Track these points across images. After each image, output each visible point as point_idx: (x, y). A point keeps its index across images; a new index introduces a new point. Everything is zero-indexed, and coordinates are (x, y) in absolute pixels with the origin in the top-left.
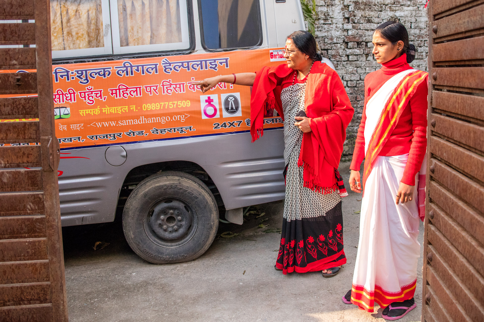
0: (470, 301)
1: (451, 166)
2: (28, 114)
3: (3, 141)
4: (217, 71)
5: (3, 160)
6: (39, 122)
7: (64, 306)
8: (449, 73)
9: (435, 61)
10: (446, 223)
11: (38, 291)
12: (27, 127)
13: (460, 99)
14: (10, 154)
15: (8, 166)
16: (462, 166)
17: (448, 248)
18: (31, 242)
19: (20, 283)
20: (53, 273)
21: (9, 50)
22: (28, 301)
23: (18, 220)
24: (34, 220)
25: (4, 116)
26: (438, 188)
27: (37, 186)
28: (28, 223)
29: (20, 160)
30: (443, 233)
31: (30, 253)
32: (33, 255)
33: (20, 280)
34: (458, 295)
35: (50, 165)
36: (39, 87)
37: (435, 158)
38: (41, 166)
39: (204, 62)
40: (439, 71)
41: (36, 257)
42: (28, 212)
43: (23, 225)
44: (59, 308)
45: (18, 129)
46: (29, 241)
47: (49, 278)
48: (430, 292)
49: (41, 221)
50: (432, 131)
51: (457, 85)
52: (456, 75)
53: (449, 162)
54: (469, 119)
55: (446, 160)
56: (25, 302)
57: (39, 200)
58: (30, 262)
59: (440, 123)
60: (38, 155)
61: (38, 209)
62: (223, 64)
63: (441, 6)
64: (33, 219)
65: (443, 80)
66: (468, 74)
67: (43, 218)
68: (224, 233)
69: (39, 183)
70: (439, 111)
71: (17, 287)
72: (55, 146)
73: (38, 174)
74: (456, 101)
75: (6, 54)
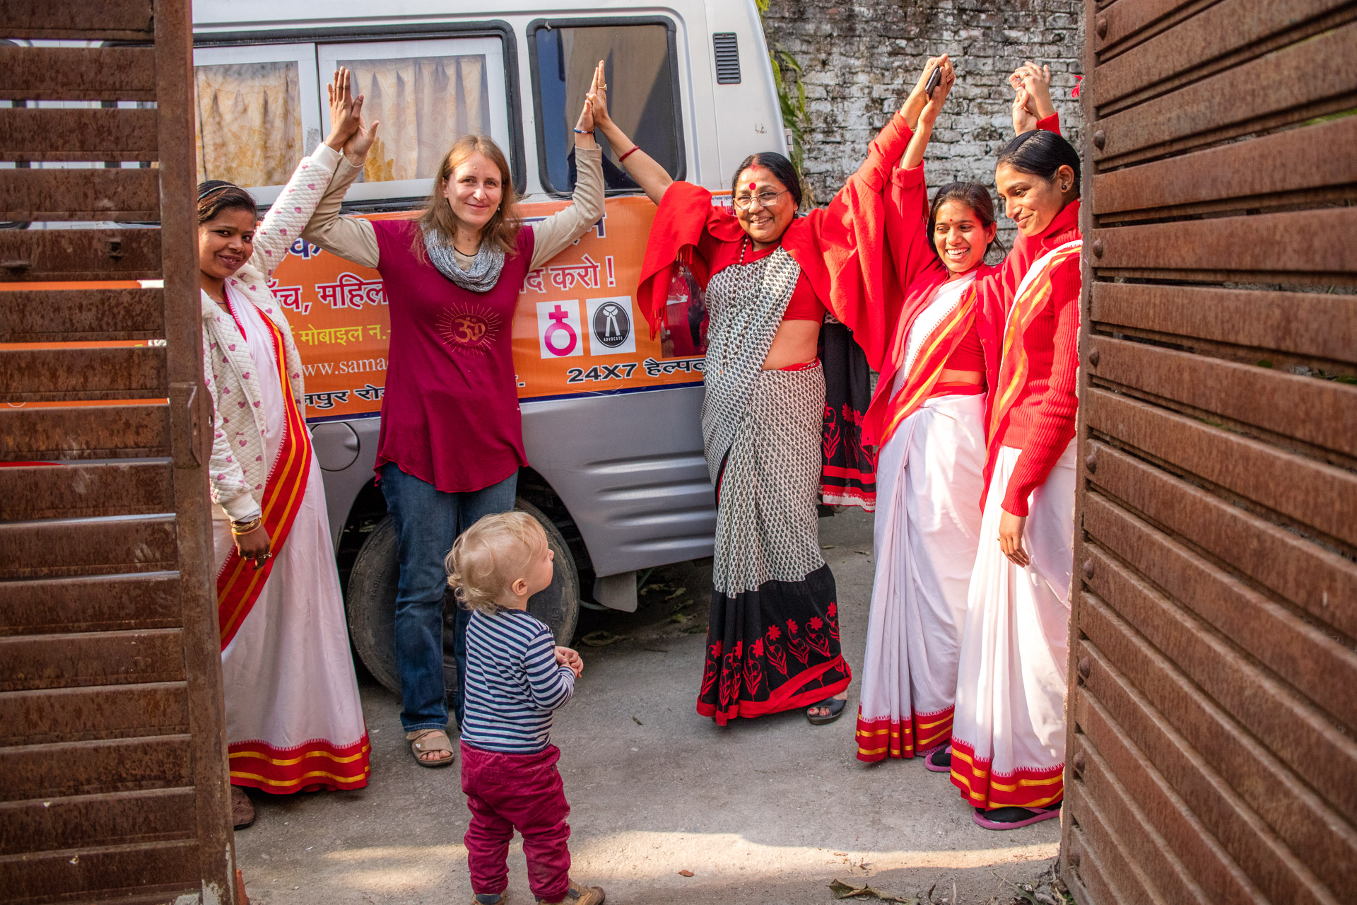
0: (1180, 756)
1: (1136, 452)
2: (140, 330)
3: (77, 395)
5: (75, 440)
6: (165, 349)
7: (223, 791)
8: (1132, 237)
9: (1099, 213)
10: (1125, 585)
11: (161, 757)
12: (137, 362)
13: (1158, 295)
14: (94, 425)
15: (89, 454)
16: (1163, 450)
17: (1129, 641)
18: (144, 638)
19: (116, 737)
20: (197, 713)
21: (93, 172)
22: (136, 780)
23: (112, 585)
24: (151, 584)
25: (79, 334)
26: (1104, 507)
27: (159, 504)
28: (138, 592)
29: (117, 441)
30: (1117, 609)
31: (142, 663)
32: (149, 670)
33: (117, 732)
34: (1152, 747)
35: (194, 450)
36: (166, 264)
37: (1097, 438)
38: (170, 455)
40: (1107, 236)
41: (155, 675)
42: (135, 565)
43: (125, 597)
44: (212, 797)
45: (114, 367)
46: (139, 637)
47: (188, 724)
48: (1085, 752)
49: (169, 586)
50: (1091, 376)
51: (1152, 265)
52: (1148, 241)
53: (1131, 442)
54: (1179, 342)
55: (1124, 439)
56: (128, 784)
57: (164, 536)
58: (140, 686)
59: (1110, 356)
60: (164, 428)
61: (162, 556)
63: (1113, 84)
64: (148, 582)
65: (1117, 255)
66: (1177, 238)
67: (174, 579)
68: (588, 636)
69: (164, 495)
70: (1108, 329)
71: (109, 748)
72: (203, 405)
73: (162, 474)
74: (1150, 300)
75: (86, 183)
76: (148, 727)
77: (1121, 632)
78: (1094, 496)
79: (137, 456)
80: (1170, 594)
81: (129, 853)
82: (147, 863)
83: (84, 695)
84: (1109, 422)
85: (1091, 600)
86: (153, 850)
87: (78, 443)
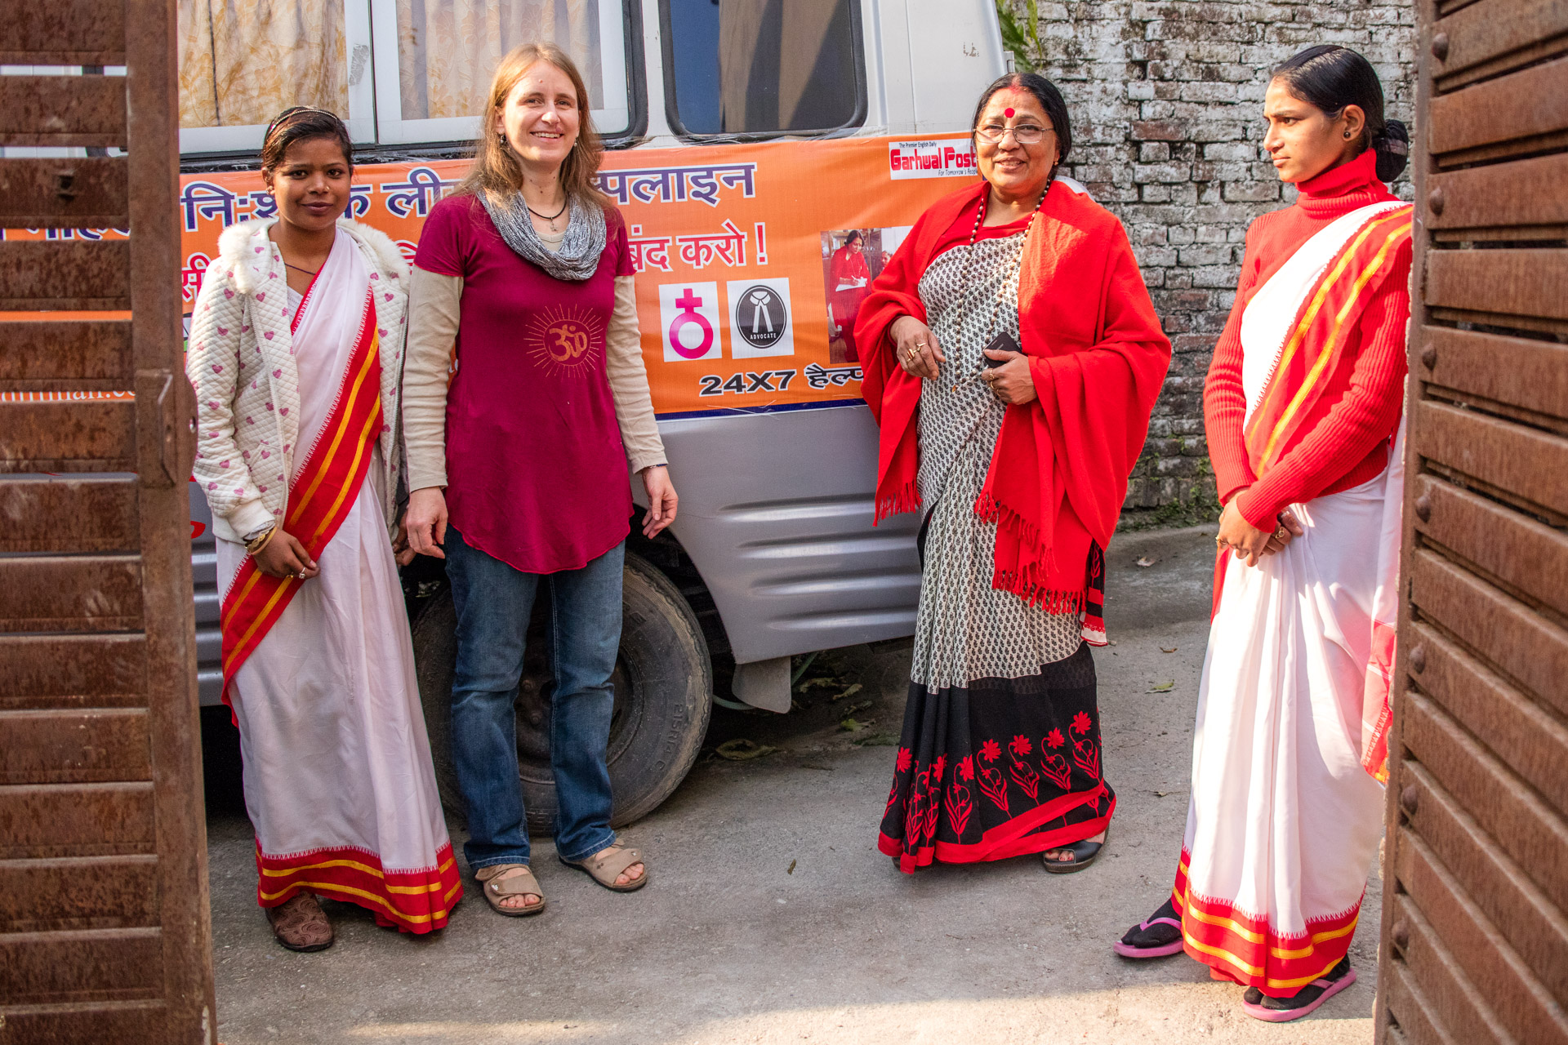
0: (1546, 928)
1: (1488, 490)
2: (95, 297)
3: (11, 385)
4: (714, 206)
5: (8, 446)
6: (131, 324)
7: (199, 935)
8: (1485, 182)
9: (1438, 151)
10: (1468, 681)
11: (117, 884)
12: (92, 340)
13: (1522, 263)
14: (34, 427)
15: (27, 466)
16: (1527, 485)
17: (1474, 762)
18: (97, 720)
19: (57, 856)
20: (166, 826)
21: (38, 81)
22: (83, 915)
23: (54, 647)
24: (107, 647)
25: (15, 302)
26: (1441, 571)
27: (120, 536)
28: (89, 656)
29: (65, 448)
30: (1458, 715)
31: (94, 756)
32: (103, 764)
33: (58, 848)
34: (1506, 915)
35: (166, 463)
36: (134, 206)
37: (1433, 473)
38: (135, 471)
39: (675, 175)
40: (1451, 183)
41: (110, 771)
42: (88, 623)
43: (72, 664)
44: (185, 942)
45: (62, 345)
46: (90, 718)
47: (154, 841)
48: (1409, 920)
49: (131, 652)
50: (1425, 384)
51: (1513, 221)
52: (1508, 186)
53: (1480, 476)
54: (1551, 328)
55: (1470, 472)
56: (72, 920)
57: (126, 581)
58: (91, 787)
59: (1453, 353)
60: (127, 432)
61: (122, 609)
62: (735, 182)
64: (103, 644)
65: (1463, 210)
66: (1550, 178)
67: (138, 643)
68: (725, 745)
69: (126, 524)
70: (1449, 316)
71: (48, 870)
72: (182, 403)
73: (124, 494)
74: (1509, 272)
75: (28, 95)
76: (100, 844)
77: (1462, 749)
78: (1426, 556)
79: (90, 470)
80: (1535, 693)
81: (73, 1015)
82: (97, 1031)
83: (16, 797)
84: (1449, 449)
85: (1421, 704)
86: (106, 1013)
87: (12, 450)
